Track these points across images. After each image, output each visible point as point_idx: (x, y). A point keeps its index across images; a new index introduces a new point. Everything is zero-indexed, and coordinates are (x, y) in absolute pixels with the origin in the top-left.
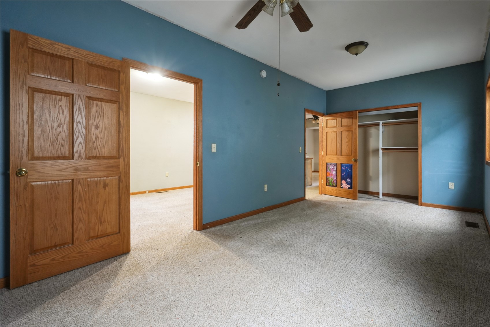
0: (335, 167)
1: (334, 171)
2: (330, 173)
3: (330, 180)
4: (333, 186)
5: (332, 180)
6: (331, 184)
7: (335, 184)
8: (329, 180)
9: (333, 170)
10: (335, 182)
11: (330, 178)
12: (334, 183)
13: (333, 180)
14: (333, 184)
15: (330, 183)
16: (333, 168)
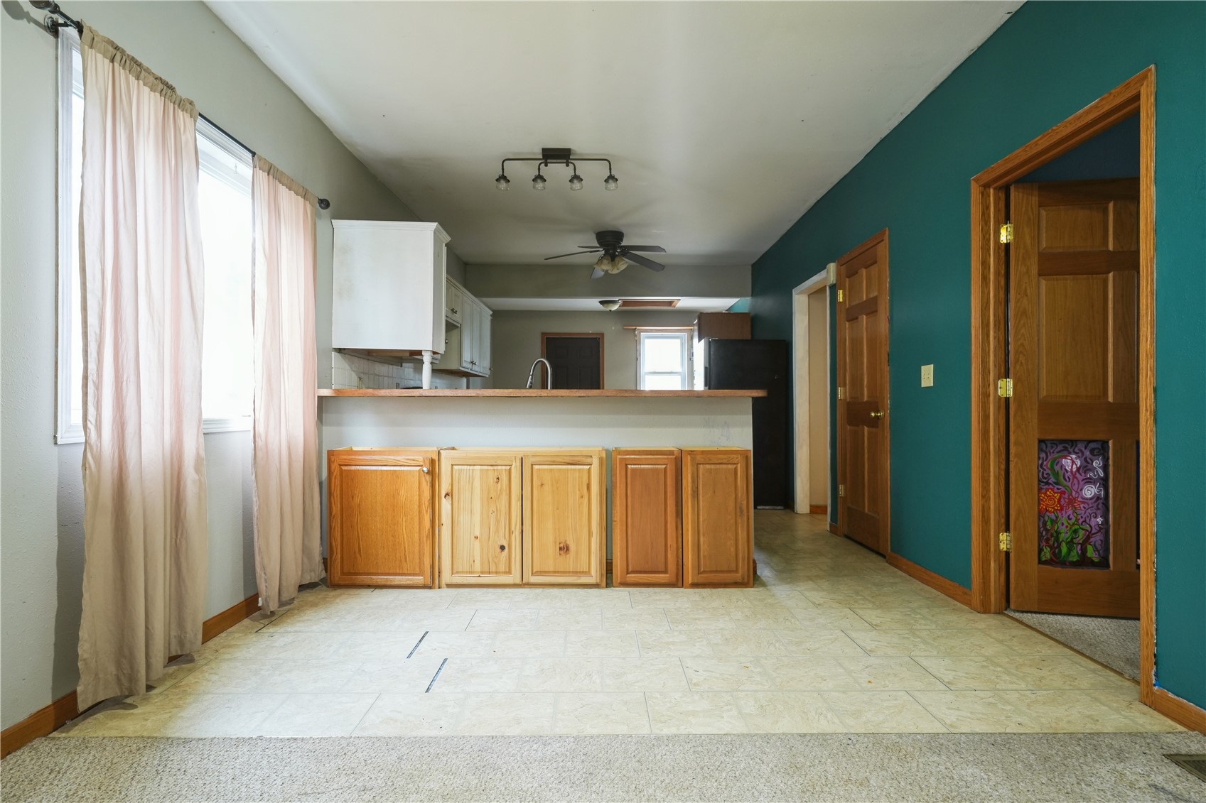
0: (1097, 463)
1: (1089, 481)
2: (1064, 493)
3: (1063, 529)
4: (1084, 562)
5: (1075, 531)
6: (1070, 550)
7: (1096, 550)
8: (1058, 533)
9: (1080, 478)
10: (1097, 539)
11: (1064, 520)
12: (1090, 548)
13: (1081, 533)
14: (1084, 551)
15: (1064, 549)
16: (1086, 467)
